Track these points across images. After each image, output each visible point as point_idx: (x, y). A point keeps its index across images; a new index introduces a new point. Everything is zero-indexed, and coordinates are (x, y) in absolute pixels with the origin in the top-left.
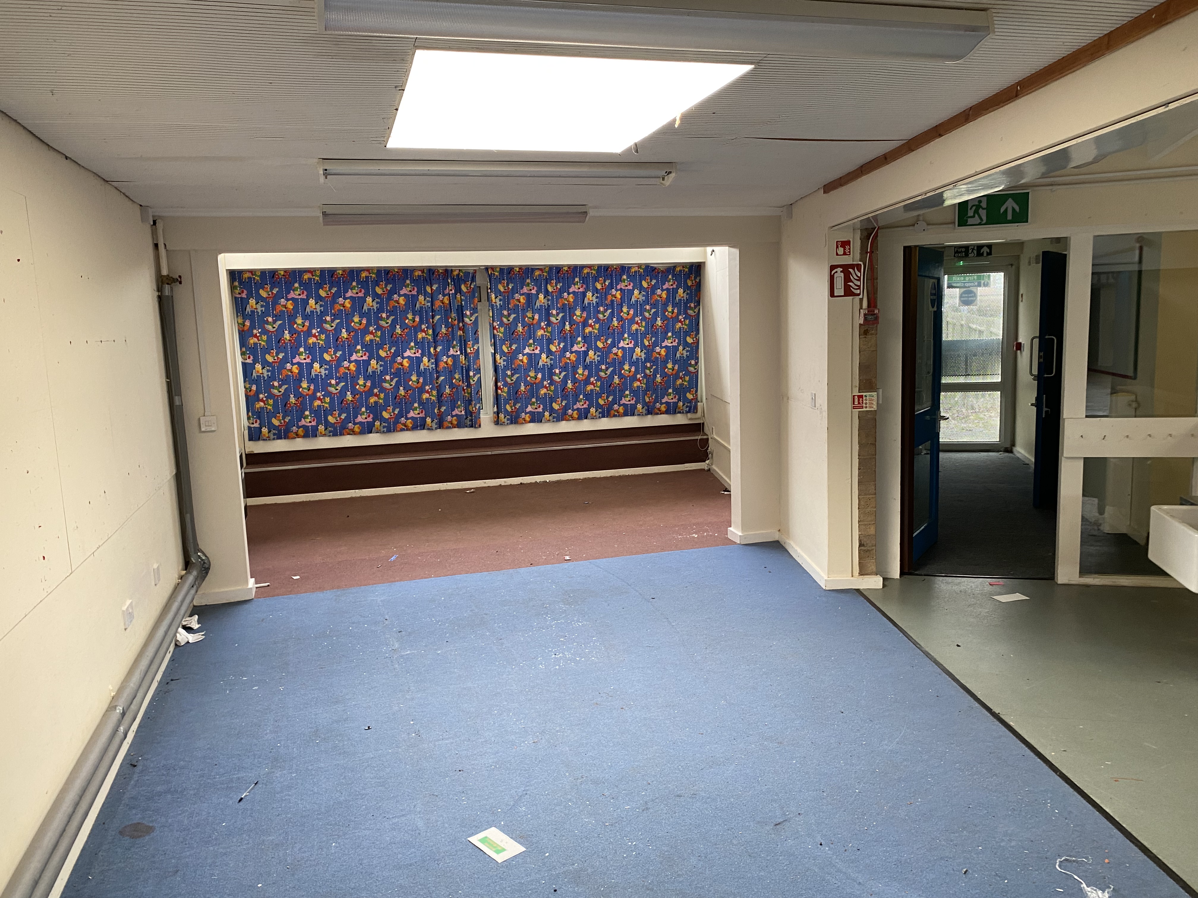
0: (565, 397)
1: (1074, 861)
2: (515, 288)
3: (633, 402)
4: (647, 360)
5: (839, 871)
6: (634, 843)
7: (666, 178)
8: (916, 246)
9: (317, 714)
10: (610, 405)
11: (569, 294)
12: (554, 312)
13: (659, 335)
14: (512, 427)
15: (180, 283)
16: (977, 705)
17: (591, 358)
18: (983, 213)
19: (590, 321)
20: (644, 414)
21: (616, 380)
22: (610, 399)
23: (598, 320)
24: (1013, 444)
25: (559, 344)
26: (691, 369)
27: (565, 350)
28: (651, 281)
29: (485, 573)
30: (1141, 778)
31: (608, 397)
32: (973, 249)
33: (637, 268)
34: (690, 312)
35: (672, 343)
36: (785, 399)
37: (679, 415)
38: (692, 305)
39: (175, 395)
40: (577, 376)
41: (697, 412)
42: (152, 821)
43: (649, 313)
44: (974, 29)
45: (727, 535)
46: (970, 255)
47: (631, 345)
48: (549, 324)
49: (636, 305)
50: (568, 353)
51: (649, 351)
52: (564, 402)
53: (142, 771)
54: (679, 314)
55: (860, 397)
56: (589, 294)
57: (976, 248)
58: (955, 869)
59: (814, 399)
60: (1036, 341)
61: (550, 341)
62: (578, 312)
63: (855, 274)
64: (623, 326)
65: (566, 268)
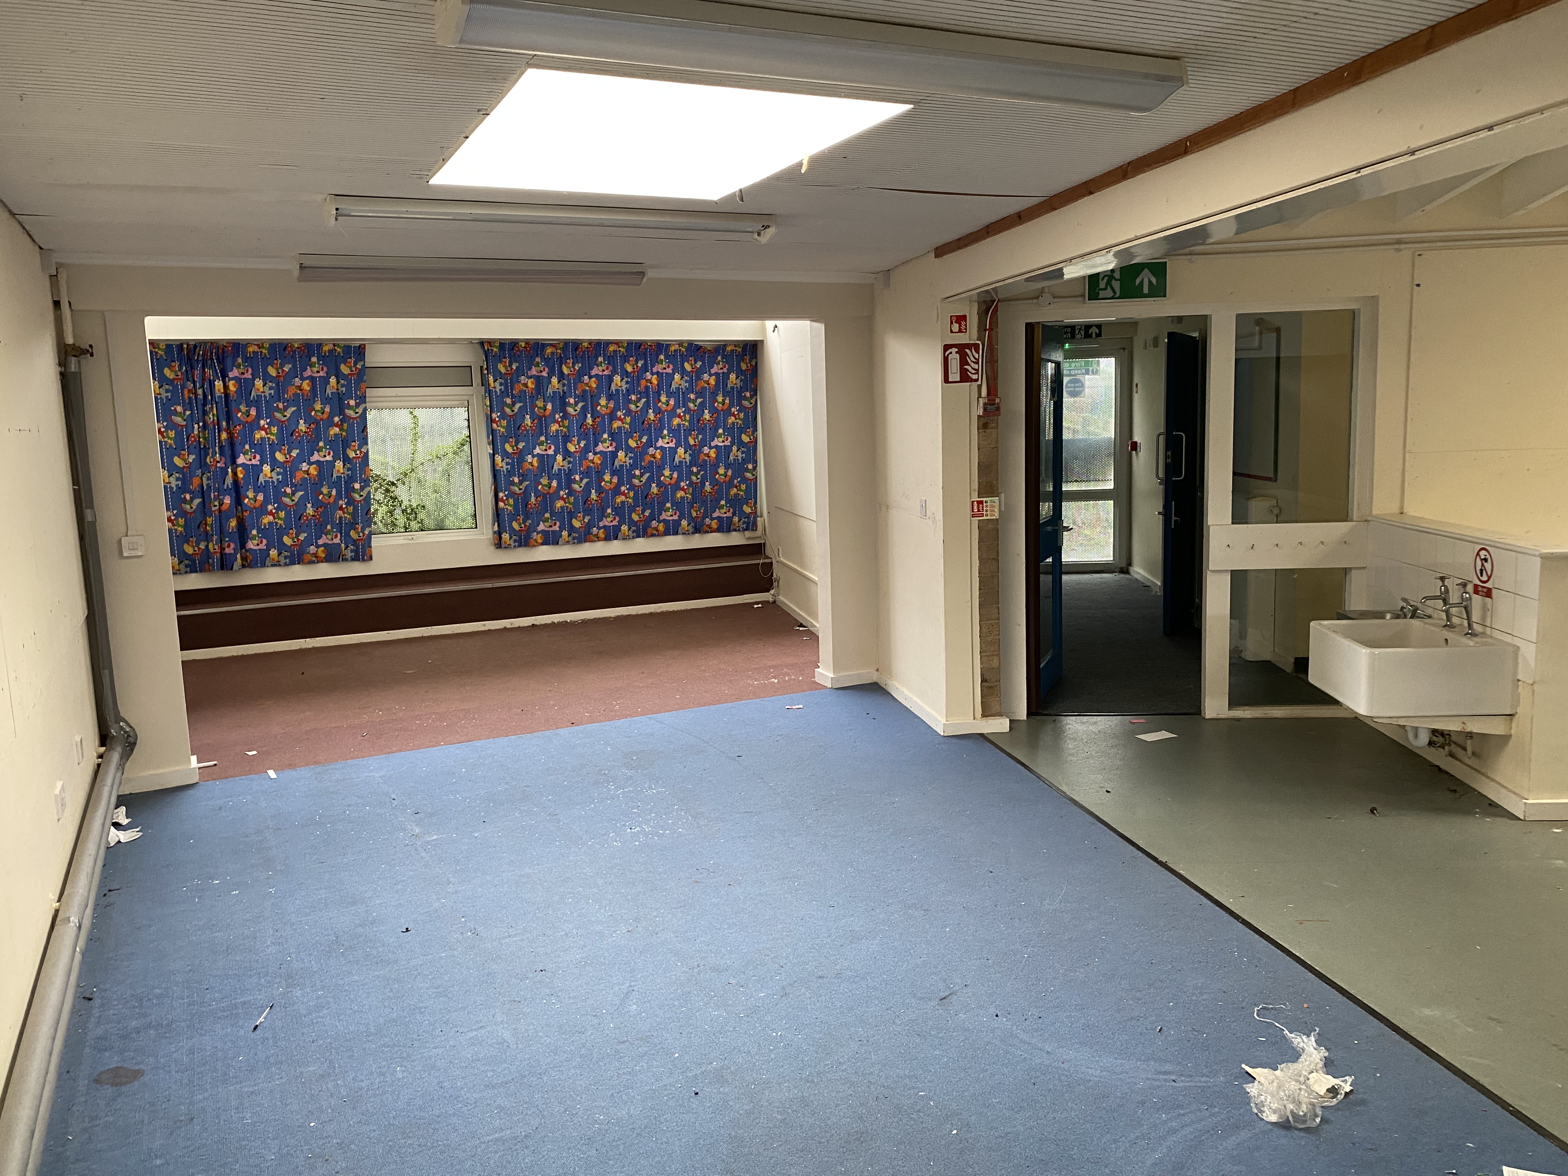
0: (588, 511)
1: (1272, 1008)
2: (521, 367)
3: (676, 517)
4: (693, 463)
5: (1022, 1041)
6: (780, 1033)
7: (762, 232)
8: (1038, 323)
9: (331, 918)
10: (647, 521)
11: (590, 377)
12: (572, 401)
13: (708, 432)
14: (521, 550)
15: (92, 355)
16: (1141, 854)
17: (621, 460)
18: (1116, 285)
19: (619, 413)
20: (690, 532)
21: (654, 489)
22: (647, 513)
23: (629, 412)
24: (1130, 564)
25: (579, 443)
26: (748, 475)
27: (586, 450)
28: (696, 362)
29: (513, 737)
30: (1326, 919)
31: (643, 511)
32: (1080, 329)
33: (677, 346)
34: (745, 403)
35: (723, 442)
36: (884, 508)
37: (734, 533)
38: (748, 394)
39: (86, 508)
40: (603, 484)
41: (756, 530)
42: (136, 1063)
43: (694, 403)
44: (1164, 79)
45: (814, 678)
46: (1077, 336)
47: (672, 445)
48: (566, 416)
49: (677, 393)
50: (590, 454)
51: (695, 452)
52: (586, 517)
53: (102, 1005)
54: (732, 405)
55: (980, 503)
56: (617, 378)
57: (1083, 328)
58: (1149, 1028)
59: (924, 506)
60: (1162, 438)
61: (567, 439)
62: (603, 402)
63: (971, 354)
64: (661, 420)
65: (586, 345)
